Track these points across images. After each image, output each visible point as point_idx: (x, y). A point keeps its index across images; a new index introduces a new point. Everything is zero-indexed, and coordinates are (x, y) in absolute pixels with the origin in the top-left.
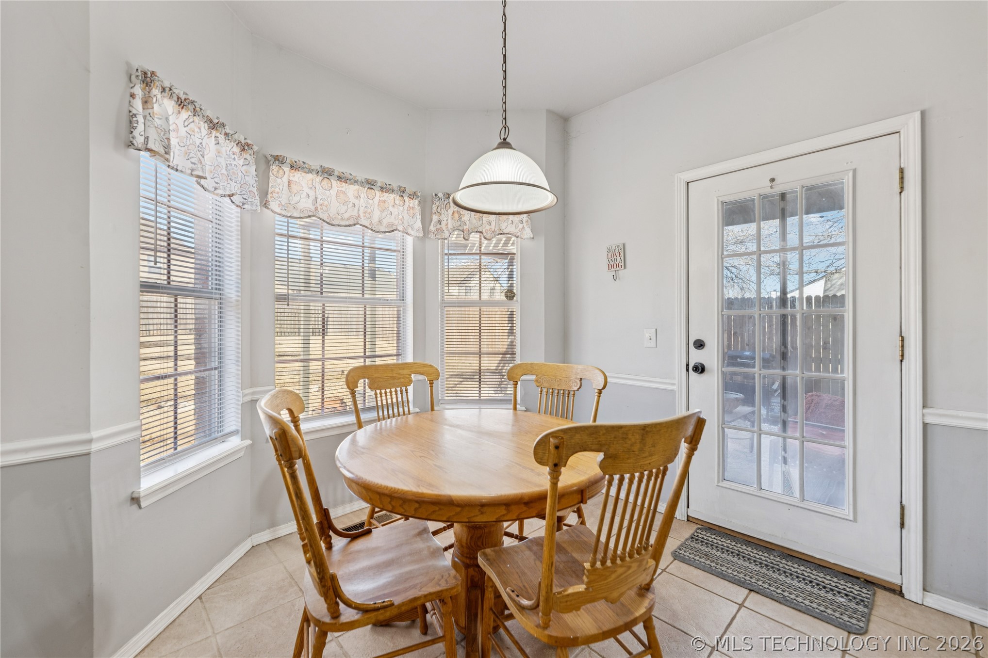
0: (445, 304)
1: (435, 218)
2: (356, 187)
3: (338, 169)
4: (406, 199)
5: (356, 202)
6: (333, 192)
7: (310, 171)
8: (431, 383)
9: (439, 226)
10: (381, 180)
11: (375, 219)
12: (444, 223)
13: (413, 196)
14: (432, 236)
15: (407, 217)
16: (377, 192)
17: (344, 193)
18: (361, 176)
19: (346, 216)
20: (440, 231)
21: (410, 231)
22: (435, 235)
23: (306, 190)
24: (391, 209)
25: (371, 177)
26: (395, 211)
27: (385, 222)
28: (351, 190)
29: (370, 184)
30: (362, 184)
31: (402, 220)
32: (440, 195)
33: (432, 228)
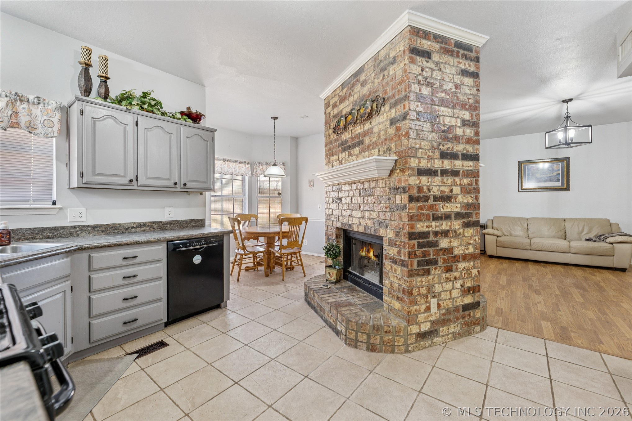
0: (258, 197)
1: (255, 170)
2: (232, 163)
3: (227, 158)
4: (246, 165)
5: (232, 167)
6: (226, 165)
7: (220, 160)
8: (256, 220)
10: (239, 160)
11: (237, 172)
12: (258, 172)
13: (248, 164)
14: (254, 176)
15: (246, 171)
16: (238, 164)
17: (229, 165)
18: (233, 159)
19: (230, 172)
20: (257, 174)
21: (247, 175)
23: (220, 166)
24: (242, 168)
25: (236, 160)
26: (243, 169)
27: (240, 173)
28: (231, 164)
29: (236, 162)
30: (233, 162)
31: (245, 171)
32: (257, 163)
33: (254, 173)
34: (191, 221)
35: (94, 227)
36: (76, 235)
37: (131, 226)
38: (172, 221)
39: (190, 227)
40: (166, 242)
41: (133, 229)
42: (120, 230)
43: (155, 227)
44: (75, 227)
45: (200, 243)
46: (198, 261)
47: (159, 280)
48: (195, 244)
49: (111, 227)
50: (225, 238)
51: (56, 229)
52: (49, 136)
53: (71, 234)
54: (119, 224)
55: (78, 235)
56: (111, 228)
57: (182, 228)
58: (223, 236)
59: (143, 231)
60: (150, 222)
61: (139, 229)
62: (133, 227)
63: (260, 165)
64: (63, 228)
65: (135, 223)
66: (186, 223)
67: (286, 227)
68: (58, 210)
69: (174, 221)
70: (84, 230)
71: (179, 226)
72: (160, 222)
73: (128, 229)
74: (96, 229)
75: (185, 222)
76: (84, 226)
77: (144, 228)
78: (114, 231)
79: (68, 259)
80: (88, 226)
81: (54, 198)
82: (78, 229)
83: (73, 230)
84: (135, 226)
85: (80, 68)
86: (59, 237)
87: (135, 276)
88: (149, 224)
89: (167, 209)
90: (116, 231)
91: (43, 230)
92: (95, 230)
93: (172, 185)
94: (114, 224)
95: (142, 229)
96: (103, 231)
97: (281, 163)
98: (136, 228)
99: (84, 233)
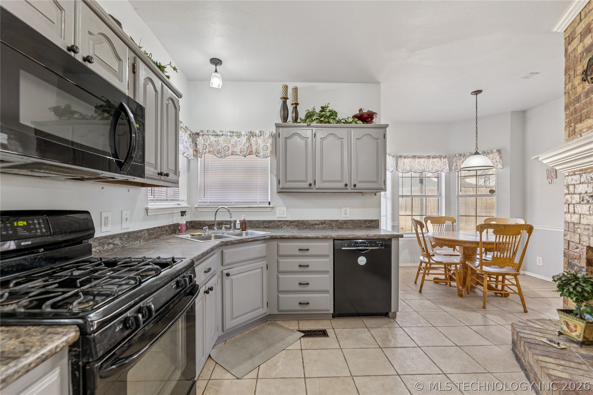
0: (459, 196)
1: (454, 164)
2: (424, 159)
3: (418, 154)
4: (442, 159)
5: (424, 164)
6: (416, 162)
7: (409, 158)
8: (453, 224)
9: (456, 167)
10: (432, 154)
11: (430, 168)
12: (458, 166)
13: (444, 158)
14: (453, 171)
15: (442, 166)
16: (431, 159)
17: (420, 162)
18: (425, 155)
19: (421, 169)
20: (456, 169)
21: (444, 170)
22: (455, 171)
23: (409, 164)
24: (436, 164)
25: (429, 155)
26: (438, 164)
27: (434, 169)
28: (422, 160)
29: (429, 157)
30: (426, 158)
31: (441, 167)
32: (457, 155)
33: (453, 168)
34: (365, 221)
35: (291, 222)
36: (280, 228)
37: (315, 223)
38: (348, 220)
39: (364, 227)
40: (333, 240)
41: (317, 226)
42: (308, 225)
43: (334, 225)
44: (280, 221)
45: (364, 245)
46: (362, 262)
47: (327, 273)
48: (360, 245)
50: (394, 242)
51: (270, 222)
52: (265, 156)
53: (278, 226)
54: (307, 221)
55: (282, 227)
56: (302, 223)
57: (357, 228)
58: (391, 239)
59: (324, 228)
60: (329, 221)
61: (321, 225)
62: (317, 224)
63: (462, 157)
64: (274, 221)
65: (318, 221)
66: (361, 223)
67: (490, 236)
68: (271, 208)
69: (349, 220)
70: (285, 224)
71: (354, 225)
72: (337, 221)
73: (313, 225)
74: (292, 224)
75: (359, 222)
76: (285, 221)
77: (324, 226)
78: (303, 226)
79: (265, 245)
80: (287, 221)
81: (269, 201)
82: (282, 223)
83: (279, 223)
84: (318, 223)
85: (281, 102)
86: (271, 228)
87: (308, 266)
88: (329, 222)
89: (343, 209)
90: (305, 226)
91: (264, 222)
92: (291, 224)
93: (343, 186)
94: (304, 221)
95: (323, 226)
96: (296, 226)
97: (495, 151)
98: (318, 225)
99: (285, 227)
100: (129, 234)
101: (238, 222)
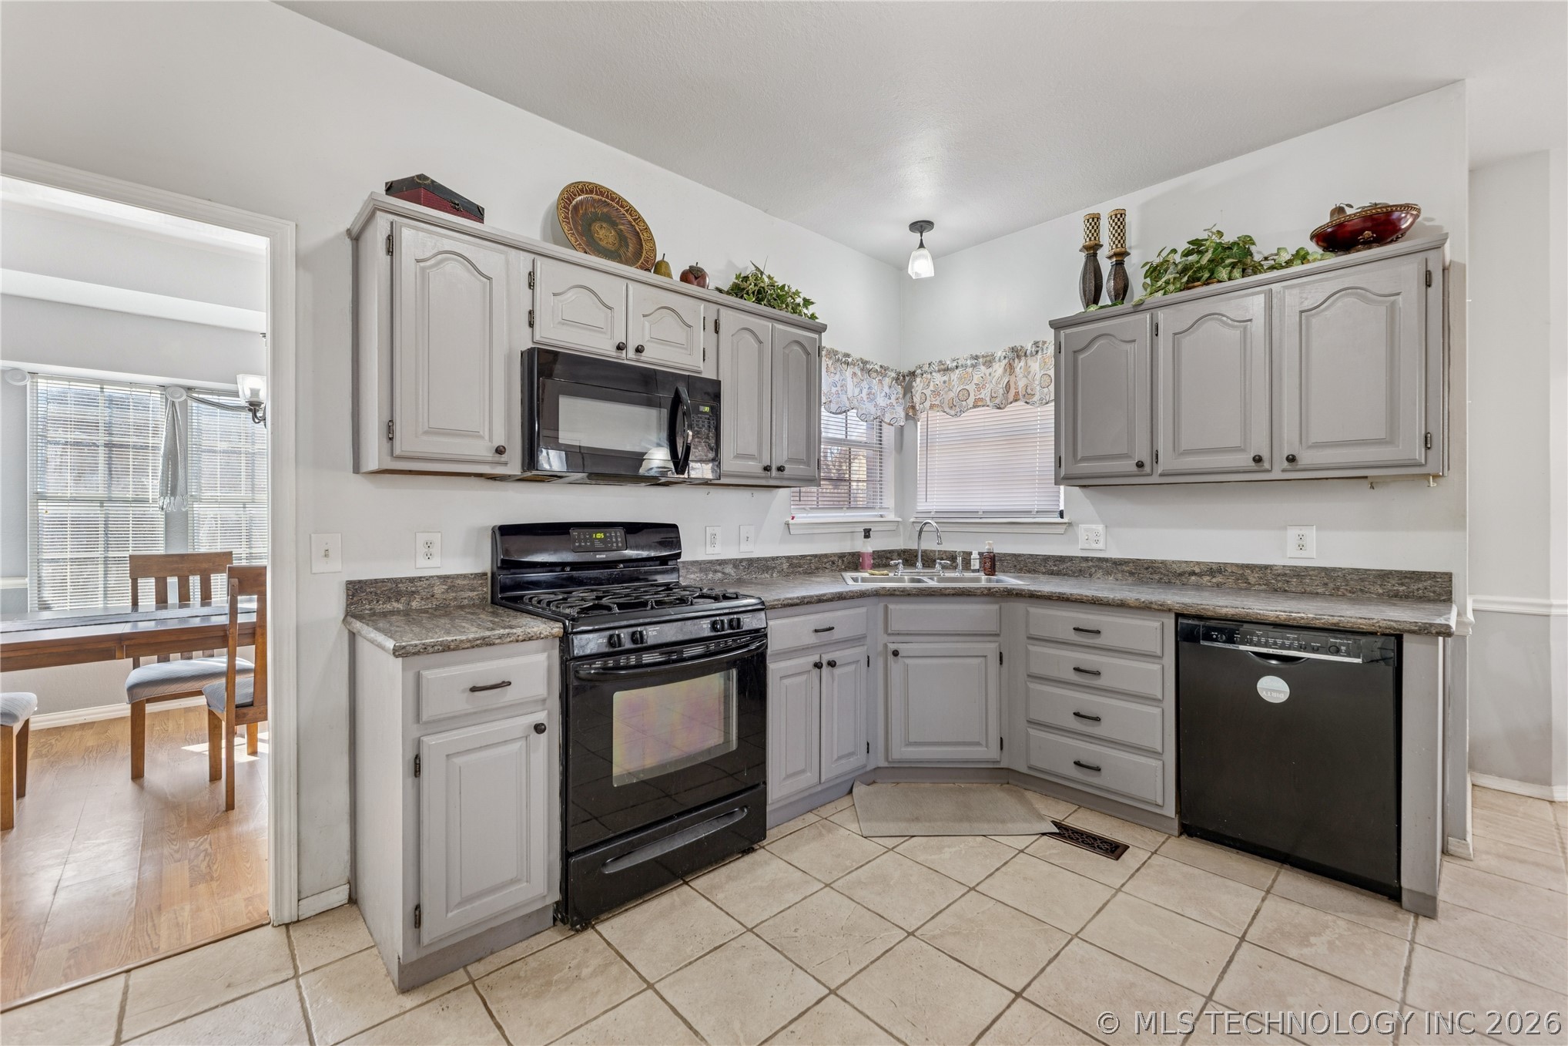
35: (1118, 563)
36: (1087, 575)
37: (1188, 569)
38: (1306, 568)
39: (1379, 595)
40: (1173, 616)
41: (1193, 578)
42: (1165, 575)
43: (1252, 580)
44: (1086, 559)
46: (1274, 694)
48: (1263, 640)
49: (1146, 566)
50: (1412, 650)
51: (1062, 559)
52: (1044, 401)
53: (1080, 571)
54: (1163, 562)
55: (1091, 575)
56: (1147, 569)
57: (1344, 595)
58: (1396, 637)
59: (1218, 585)
60: (1237, 565)
61: (1208, 578)
62: (1193, 573)
64: (1071, 559)
65: (1198, 563)
66: (1362, 580)
68: (1065, 526)
69: (1314, 569)
70: (1100, 568)
71: (1331, 585)
72: (1266, 567)
73: (1181, 575)
74: (1119, 568)
75: (1355, 577)
76: (1100, 559)
77: (1219, 579)
78: (1151, 576)
79: (995, 607)
80: (1106, 560)
81: (1062, 508)
82: (1091, 564)
83: (1084, 565)
84: (1197, 570)
85: (1082, 257)
86: (1065, 575)
87: (1098, 673)
88: (1235, 569)
89: (1293, 533)
90: (1157, 577)
91: (1046, 559)
92: (1117, 569)
93: (1248, 465)
94: (1153, 562)
95: (1214, 580)
96: (1131, 574)
98: (1200, 575)
99: (1100, 574)
100: (751, 562)
101: (975, 555)
